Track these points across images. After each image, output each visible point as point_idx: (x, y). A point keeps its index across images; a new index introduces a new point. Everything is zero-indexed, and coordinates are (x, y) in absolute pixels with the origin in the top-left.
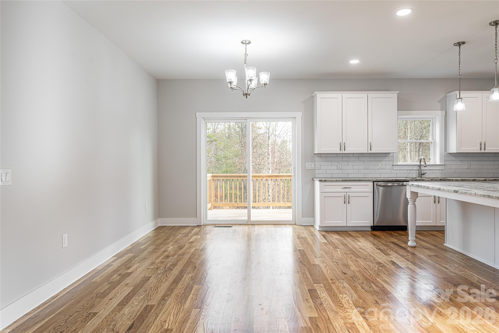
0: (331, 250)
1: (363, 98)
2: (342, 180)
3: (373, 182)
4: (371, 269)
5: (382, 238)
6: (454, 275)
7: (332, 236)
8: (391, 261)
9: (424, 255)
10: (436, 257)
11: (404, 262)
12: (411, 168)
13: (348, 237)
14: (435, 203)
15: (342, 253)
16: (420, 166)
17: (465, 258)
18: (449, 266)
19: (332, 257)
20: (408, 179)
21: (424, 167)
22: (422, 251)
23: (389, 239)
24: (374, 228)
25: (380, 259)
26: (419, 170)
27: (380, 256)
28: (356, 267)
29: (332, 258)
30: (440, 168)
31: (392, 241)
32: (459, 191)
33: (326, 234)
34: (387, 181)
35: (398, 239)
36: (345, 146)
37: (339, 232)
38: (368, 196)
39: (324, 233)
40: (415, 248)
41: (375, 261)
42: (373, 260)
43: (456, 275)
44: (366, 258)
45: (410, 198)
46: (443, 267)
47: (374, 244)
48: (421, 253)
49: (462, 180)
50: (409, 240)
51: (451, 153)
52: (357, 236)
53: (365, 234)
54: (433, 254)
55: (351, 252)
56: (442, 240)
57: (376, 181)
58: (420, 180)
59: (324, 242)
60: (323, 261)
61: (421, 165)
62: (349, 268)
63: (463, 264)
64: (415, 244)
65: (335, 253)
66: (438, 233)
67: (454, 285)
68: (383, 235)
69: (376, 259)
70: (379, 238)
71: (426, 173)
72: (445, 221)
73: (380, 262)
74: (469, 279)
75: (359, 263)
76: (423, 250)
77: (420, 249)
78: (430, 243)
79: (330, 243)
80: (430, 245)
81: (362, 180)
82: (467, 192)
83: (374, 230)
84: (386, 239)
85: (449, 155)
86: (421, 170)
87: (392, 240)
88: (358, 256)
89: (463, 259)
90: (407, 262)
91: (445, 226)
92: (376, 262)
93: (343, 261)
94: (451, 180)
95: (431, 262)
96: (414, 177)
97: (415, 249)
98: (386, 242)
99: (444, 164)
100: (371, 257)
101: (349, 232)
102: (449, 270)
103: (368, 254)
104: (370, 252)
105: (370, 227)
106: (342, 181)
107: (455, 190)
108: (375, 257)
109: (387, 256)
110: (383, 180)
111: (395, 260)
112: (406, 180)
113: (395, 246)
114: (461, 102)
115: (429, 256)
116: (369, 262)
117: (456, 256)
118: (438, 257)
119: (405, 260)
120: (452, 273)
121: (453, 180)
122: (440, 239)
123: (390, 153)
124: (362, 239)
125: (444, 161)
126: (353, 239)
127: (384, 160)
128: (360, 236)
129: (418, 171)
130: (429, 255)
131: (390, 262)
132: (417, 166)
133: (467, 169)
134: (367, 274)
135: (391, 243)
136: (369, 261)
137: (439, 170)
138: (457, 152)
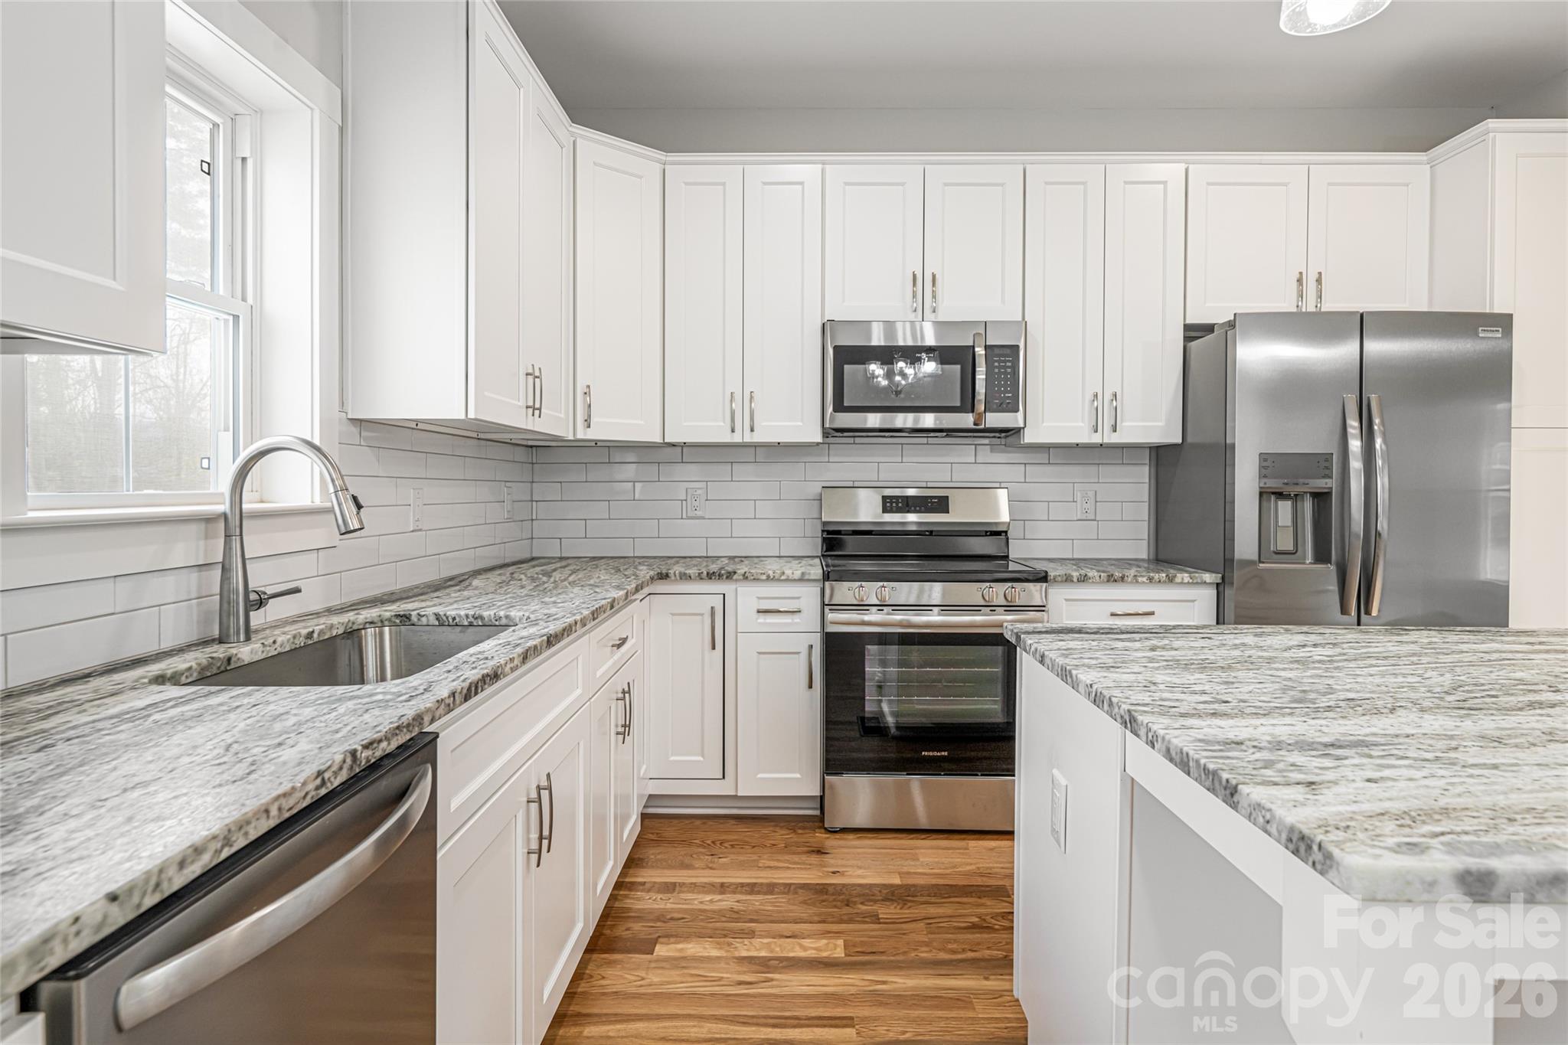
61: (240, 517)
85: (357, 437)
86: (243, 562)
133: (413, 531)
137: (314, 555)
138: (471, 415)
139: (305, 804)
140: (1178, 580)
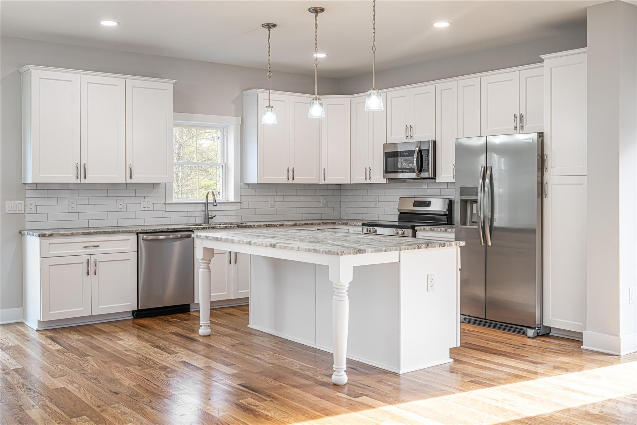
0: (77, 360)
1: (117, 85)
2: (84, 232)
3: (137, 234)
4: (155, 379)
5: (156, 329)
6: (271, 366)
7: (68, 338)
8: (182, 361)
9: (226, 345)
10: (243, 345)
11: (200, 360)
12: (192, 208)
13: (97, 334)
14: (230, 263)
15: (98, 361)
16: (206, 204)
17: (279, 340)
18: (262, 355)
19: (83, 372)
20: (191, 228)
21: (214, 206)
22: (222, 340)
23: (168, 329)
24: (139, 314)
25: (164, 361)
26: (205, 211)
27: (163, 357)
28: (131, 381)
29: (84, 374)
30: (234, 207)
31: (172, 332)
32: (277, 244)
33: (55, 335)
34: (160, 231)
35: (181, 327)
36: (85, 169)
37: (78, 328)
38: (129, 260)
39: (49, 334)
40: (209, 337)
41: (158, 366)
42: (153, 365)
43: (273, 365)
44: (141, 364)
45: (202, 258)
46: (255, 357)
47: (146, 341)
48: (221, 343)
49: (266, 226)
50: (201, 326)
51: (249, 184)
52: (113, 330)
53: (125, 326)
54: (237, 342)
55: (113, 359)
56: (244, 320)
57: (142, 231)
58: (209, 227)
59: (57, 348)
60: (69, 380)
61: (208, 203)
62: (120, 384)
63: (278, 350)
64: (209, 330)
65: (86, 365)
66: (236, 310)
67: (274, 379)
68: (155, 323)
69: (158, 362)
70: (150, 329)
71: (215, 216)
72: (249, 291)
73: (166, 366)
74: (289, 368)
75: (134, 374)
76: (222, 338)
77: (217, 337)
78: (229, 327)
79: (69, 349)
80: (229, 329)
81: (118, 232)
82: (288, 246)
83: (138, 317)
84: (162, 330)
85: (247, 187)
86: (208, 211)
87: (171, 330)
88: (128, 363)
89: (276, 343)
90: (205, 359)
91: (249, 297)
92: (160, 367)
93: (106, 374)
94: (252, 226)
95: (238, 354)
96: (197, 222)
97: (210, 339)
98: (164, 335)
99: (239, 201)
100: (149, 361)
101: (97, 326)
102: (263, 360)
103: (143, 357)
104: (144, 353)
105: (132, 312)
106: (82, 234)
107: (272, 244)
108: (154, 359)
109: (173, 356)
110: (154, 230)
111: (187, 360)
112: (189, 228)
113: (180, 338)
114: (272, 112)
115: (232, 346)
116: (148, 369)
117: (268, 341)
118: (245, 346)
119: (201, 356)
120: (268, 363)
121: (255, 226)
122: (240, 320)
123: (160, 183)
124: (123, 335)
125: (240, 196)
126: (108, 337)
127: (151, 195)
128: (117, 330)
129: (203, 213)
130: (232, 344)
131: (181, 363)
132: (201, 205)
133: (270, 208)
134: (152, 386)
135: (172, 335)
136: (147, 367)
137: (233, 211)
138: (258, 183)
139: (171, 230)
140: (448, 231)
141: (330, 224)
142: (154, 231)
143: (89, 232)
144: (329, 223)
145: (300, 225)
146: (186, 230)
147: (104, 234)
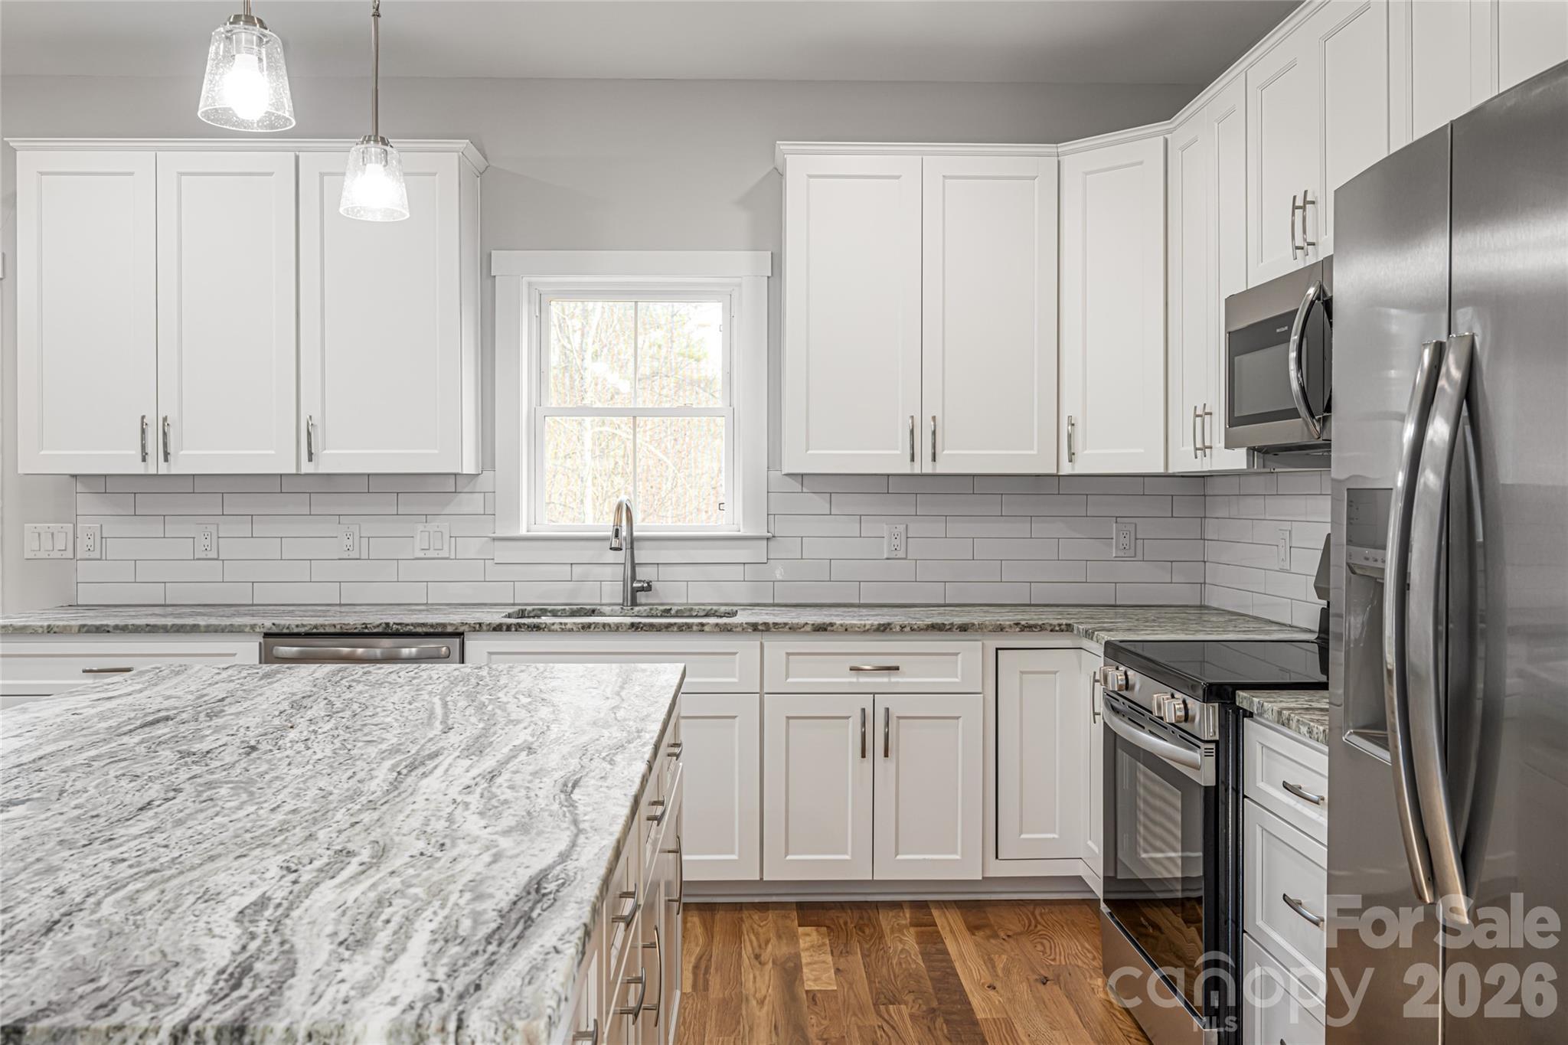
1: (271, 174)
3: (265, 638)
12: (588, 554)
26: (625, 565)
30: (742, 554)
34: (338, 630)
57: (275, 630)
81: (194, 630)
85: (797, 487)
86: (634, 565)
94: (695, 628)
99: (764, 533)
106: (79, 632)
110: (316, 627)
125: (766, 518)
127: (446, 510)
133: (887, 559)
137: (741, 567)
139: (375, 630)
141: (1051, 631)
142: (315, 631)
143: (102, 625)
144: (1049, 628)
145: (908, 629)
146: (432, 630)
147: (149, 632)
